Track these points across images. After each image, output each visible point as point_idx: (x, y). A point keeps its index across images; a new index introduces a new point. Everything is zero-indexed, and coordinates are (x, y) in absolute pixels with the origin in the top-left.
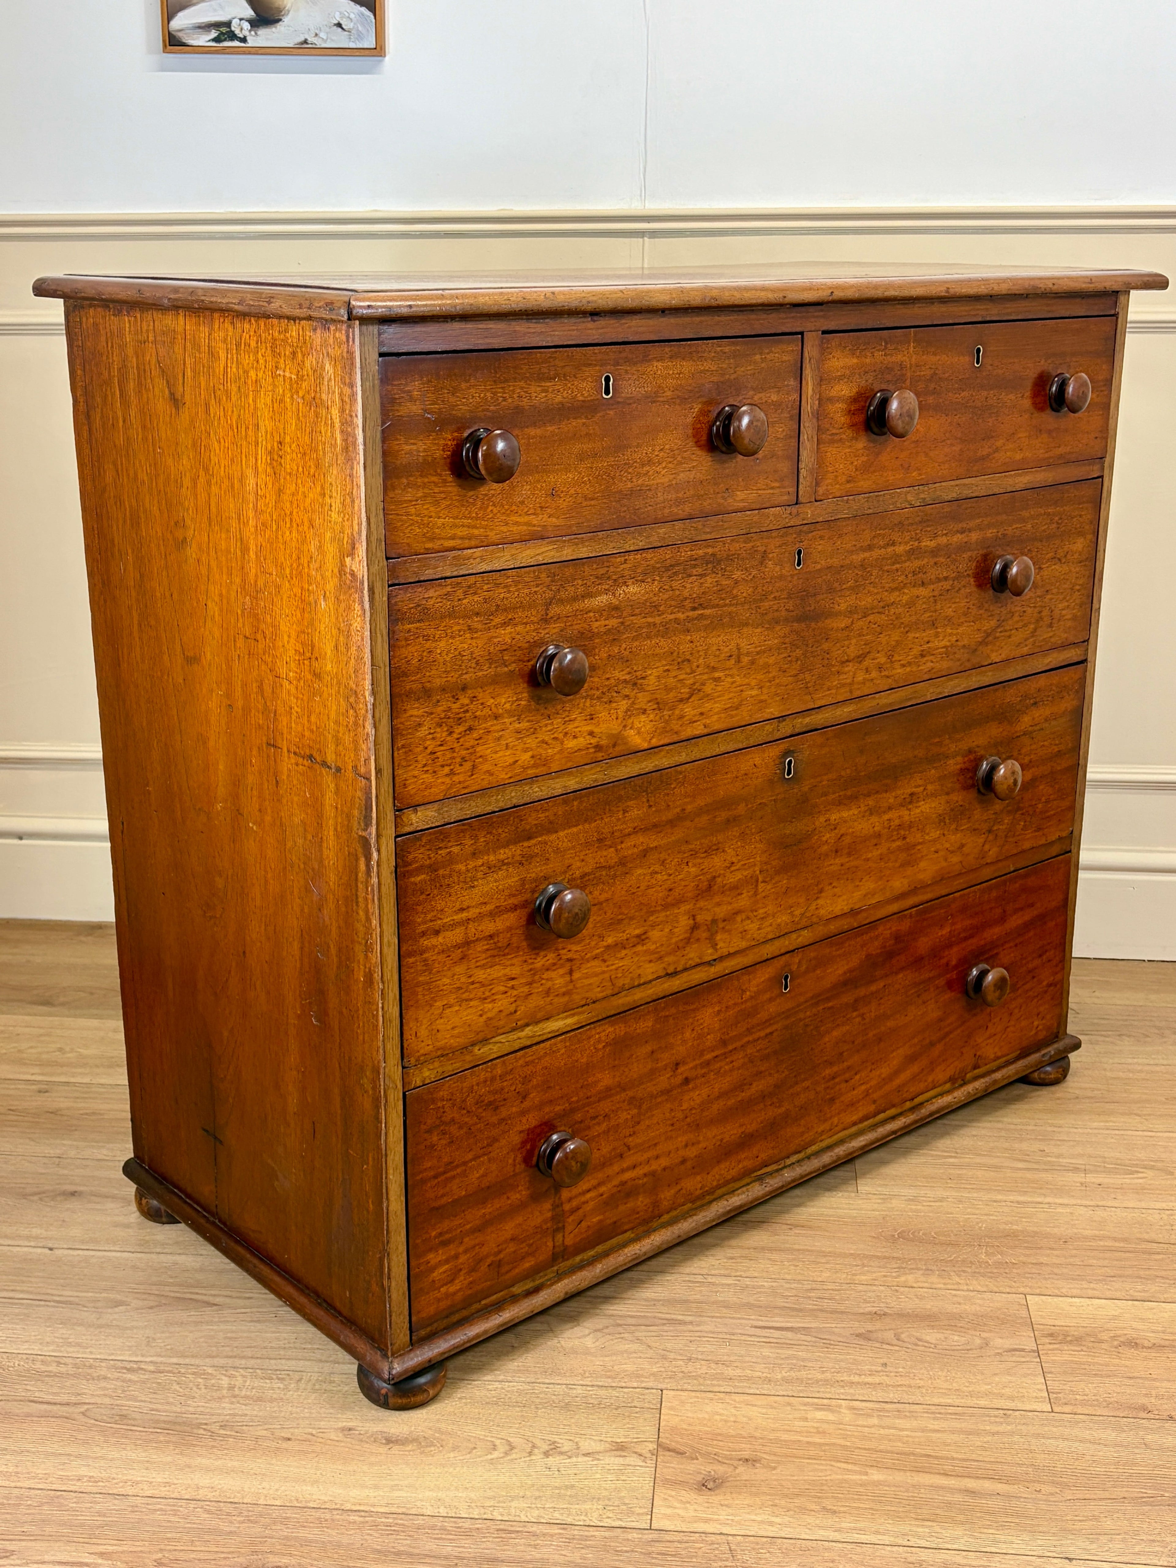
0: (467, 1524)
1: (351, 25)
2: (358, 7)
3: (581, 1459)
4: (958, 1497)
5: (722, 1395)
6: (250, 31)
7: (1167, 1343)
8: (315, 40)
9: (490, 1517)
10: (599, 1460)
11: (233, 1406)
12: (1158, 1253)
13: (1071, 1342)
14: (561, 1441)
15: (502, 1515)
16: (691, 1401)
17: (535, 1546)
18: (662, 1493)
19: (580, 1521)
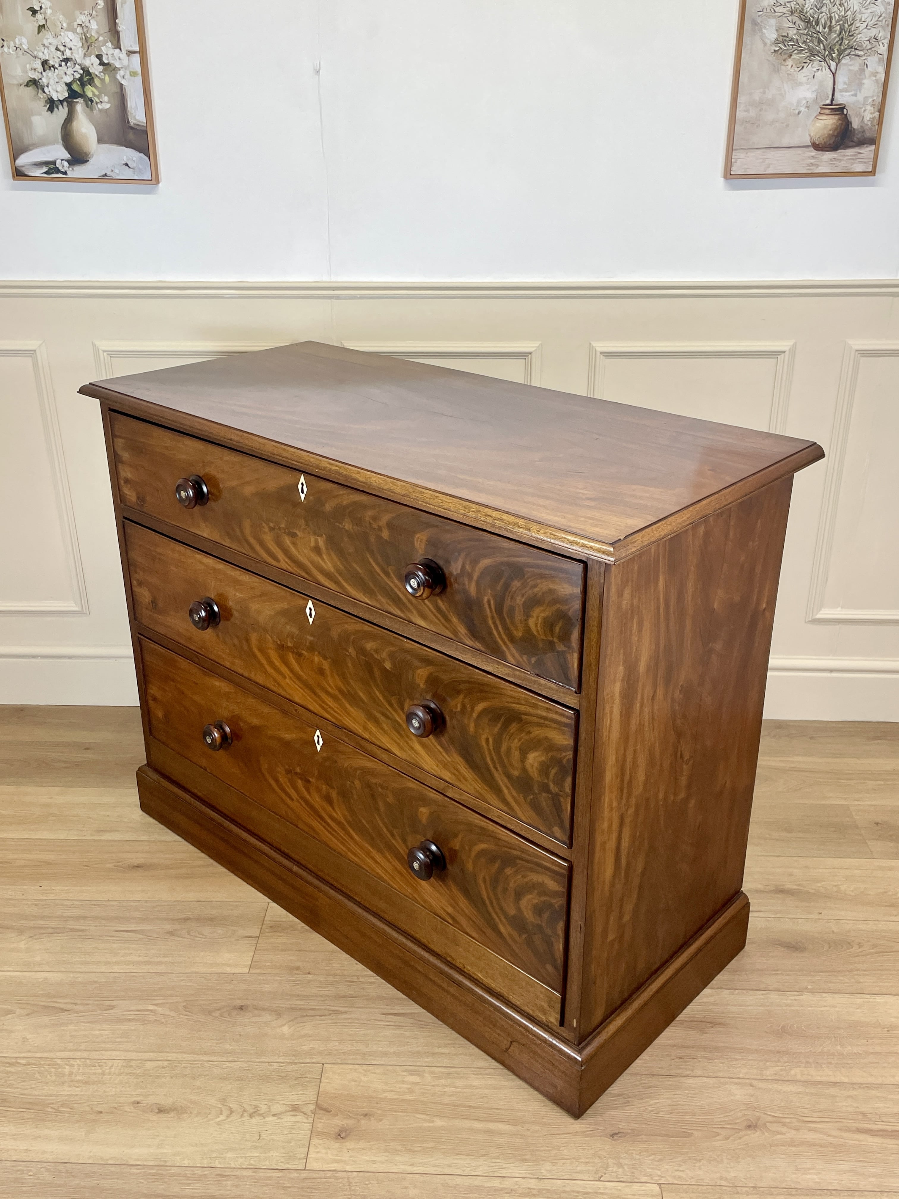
0: (199, 1172)
1: (134, 165)
2: (138, 153)
3: (271, 1119)
4: (484, 1137)
5: (357, 1066)
6: (69, 167)
8: (112, 174)
9: (214, 1165)
10: (281, 1119)
11: (70, 1089)
14: (261, 1106)
16: (339, 1071)
17: (237, 1186)
18: (315, 1141)
19: (264, 1165)
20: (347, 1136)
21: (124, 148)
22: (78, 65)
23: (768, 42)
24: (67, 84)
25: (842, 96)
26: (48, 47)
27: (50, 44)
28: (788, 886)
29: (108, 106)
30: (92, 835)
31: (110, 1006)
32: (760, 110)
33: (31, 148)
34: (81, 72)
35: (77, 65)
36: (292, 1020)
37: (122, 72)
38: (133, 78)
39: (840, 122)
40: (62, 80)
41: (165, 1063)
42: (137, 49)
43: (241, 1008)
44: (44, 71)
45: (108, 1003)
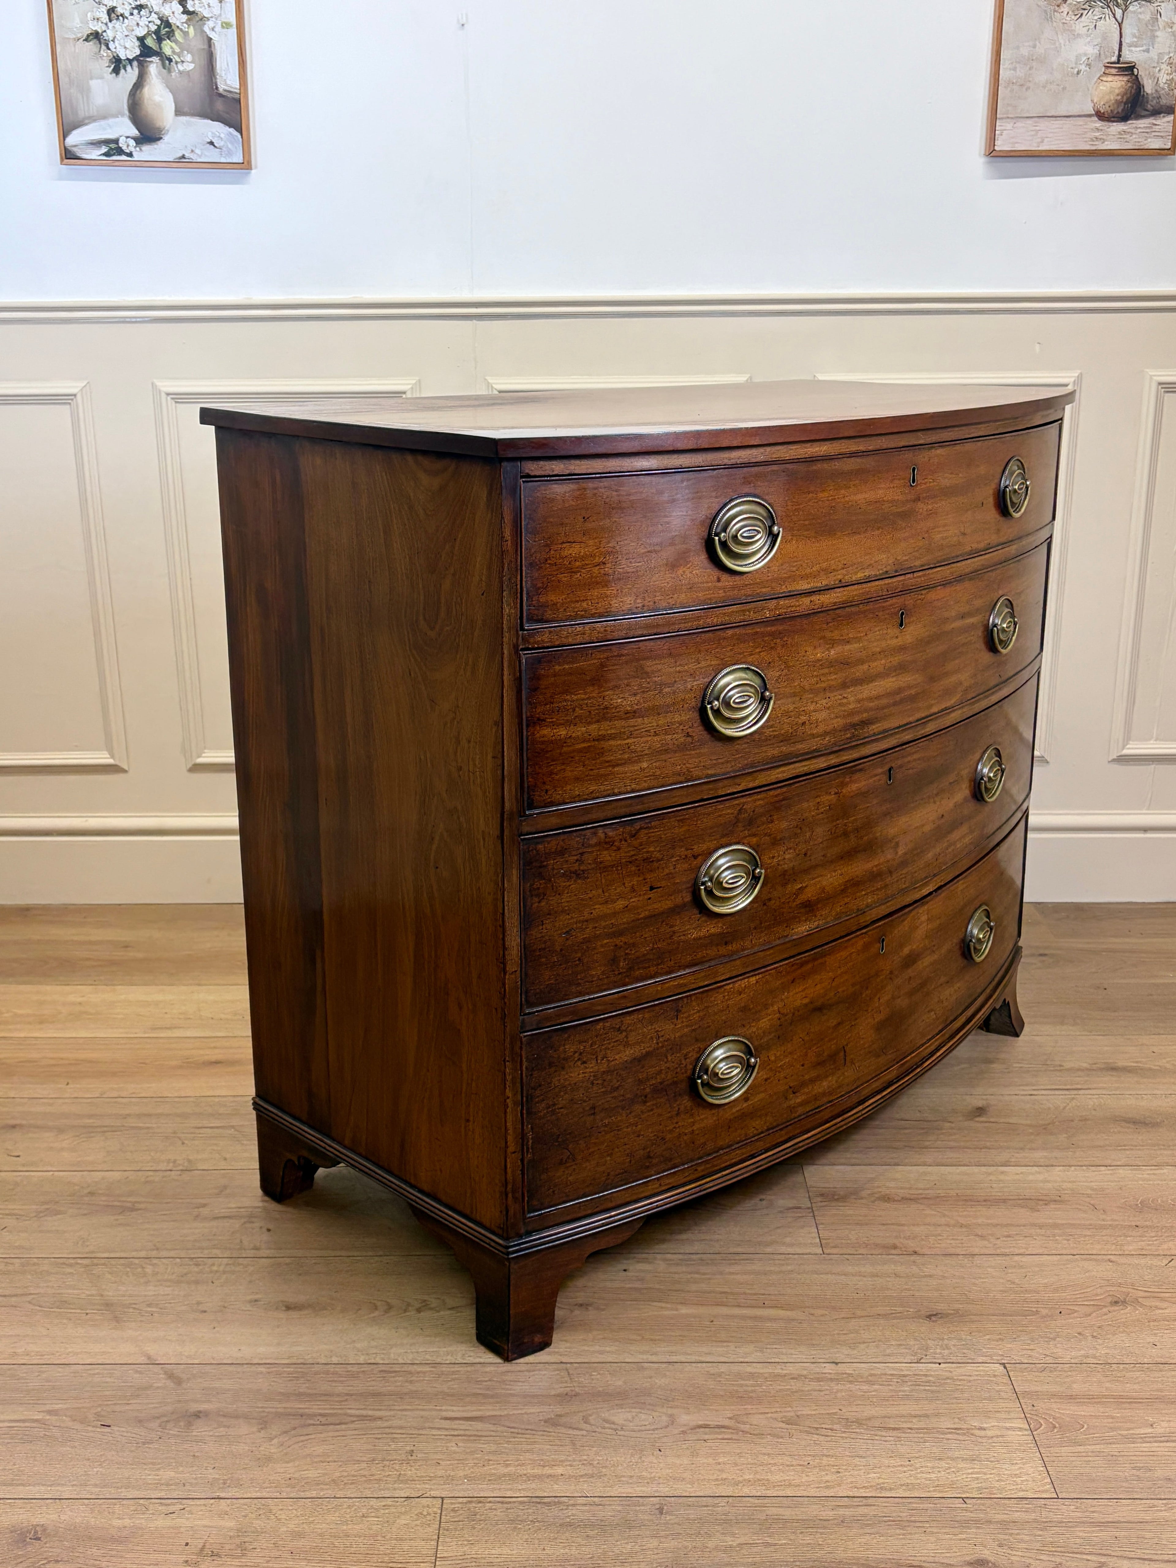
0: (355, 1369)
1: (222, 144)
2: (227, 128)
3: (447, 1312)
4: (750, 1323)
6: (135, 147)
7: (912, 1197)
8: (192, 156)
9: (373, 1361)
11: (157, 1288)
12: (906, 1128)
13: (837, 1200)
14: (431, 1299)
15: (383, 1359)
17: (411, 1382)
21: (210, 121)
24: (139, 39)
25: (1131, 51)
29: (192, 66)
30: (145, 1033)
32: (1030, 69)
33: (87, 121)
34: (159, 22)
35: (153, 14)
37: (210, 24)
38: (225, 31)
39: (1129, 84)
40: (133, 33)
44: (110, 21)
45: (197, 1201)
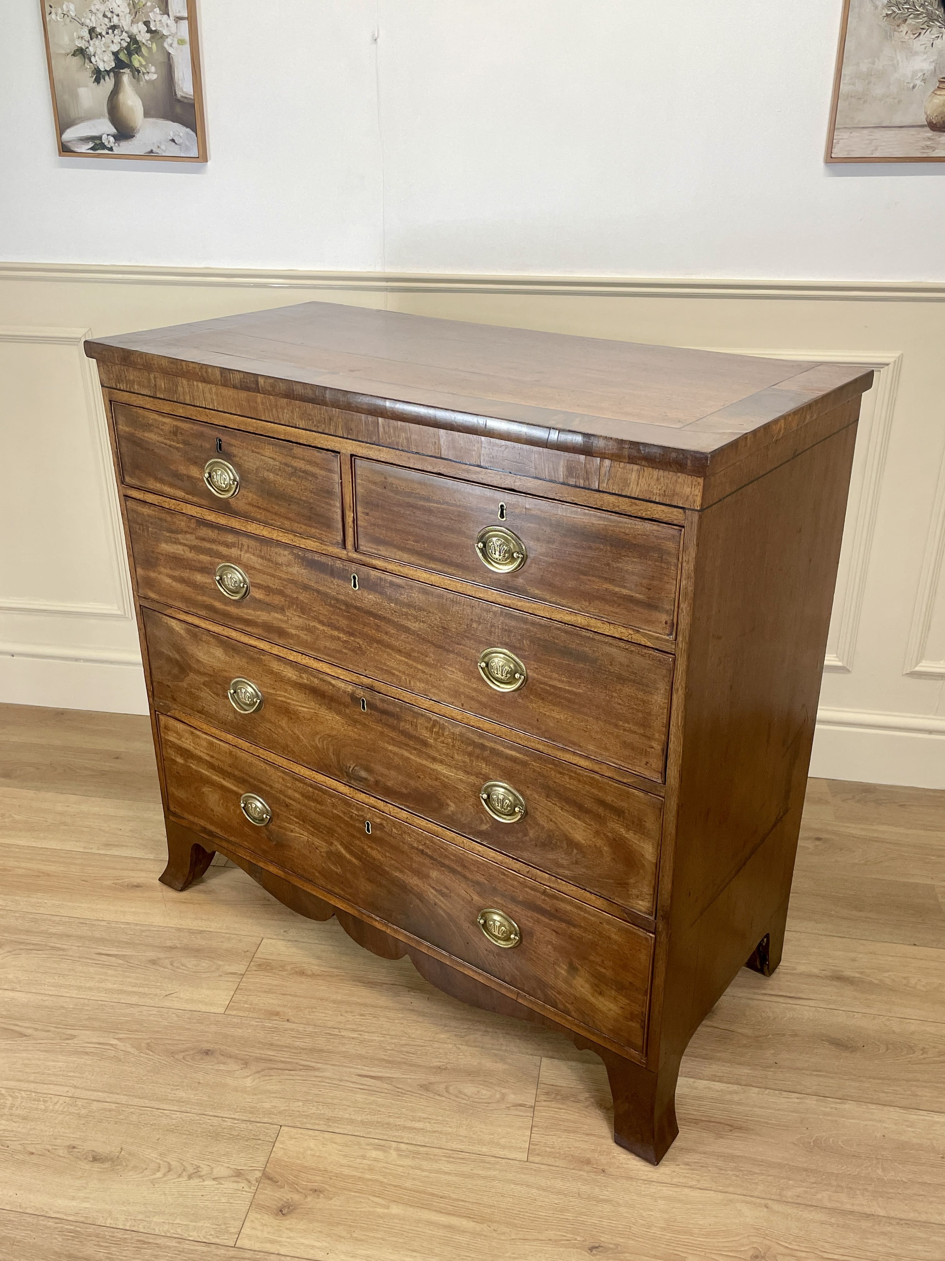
0: (120, 1235)
1: (181, 141)
2: (185, 128)
3: (210, 1182)
4: (441, 1232)
5: (318, 1133)
6: (115, 143)
8: (158, 151)
9: (136, 1228)
10: (222, 1184)
11: (7, 1123)
14: (203, 1166)
16: (296, 1136)
18: (252, 1215)
19: (192, 1236)
20: (289, 1213)
21: (171, 122)
22: (126, 32)
23: (880, 5)
24: (113, 53)
26: (95, 14)
27: (98, 10)
28: (848, 973)
29: (155, 77)
30: (98, 849)
31: (72, 1035)
32: (869, 83)
33: (77, 122)
34: (129, 40)
35: (124, 33)
36: (258, 1072)
37: (169, 40)
38: (181, 46)
40: (110, 49)
41: (113, 1106)
42: (186, 15)
43: (207, 1052)
44: (91, 39)
45: (69, 1032)
